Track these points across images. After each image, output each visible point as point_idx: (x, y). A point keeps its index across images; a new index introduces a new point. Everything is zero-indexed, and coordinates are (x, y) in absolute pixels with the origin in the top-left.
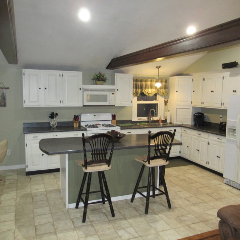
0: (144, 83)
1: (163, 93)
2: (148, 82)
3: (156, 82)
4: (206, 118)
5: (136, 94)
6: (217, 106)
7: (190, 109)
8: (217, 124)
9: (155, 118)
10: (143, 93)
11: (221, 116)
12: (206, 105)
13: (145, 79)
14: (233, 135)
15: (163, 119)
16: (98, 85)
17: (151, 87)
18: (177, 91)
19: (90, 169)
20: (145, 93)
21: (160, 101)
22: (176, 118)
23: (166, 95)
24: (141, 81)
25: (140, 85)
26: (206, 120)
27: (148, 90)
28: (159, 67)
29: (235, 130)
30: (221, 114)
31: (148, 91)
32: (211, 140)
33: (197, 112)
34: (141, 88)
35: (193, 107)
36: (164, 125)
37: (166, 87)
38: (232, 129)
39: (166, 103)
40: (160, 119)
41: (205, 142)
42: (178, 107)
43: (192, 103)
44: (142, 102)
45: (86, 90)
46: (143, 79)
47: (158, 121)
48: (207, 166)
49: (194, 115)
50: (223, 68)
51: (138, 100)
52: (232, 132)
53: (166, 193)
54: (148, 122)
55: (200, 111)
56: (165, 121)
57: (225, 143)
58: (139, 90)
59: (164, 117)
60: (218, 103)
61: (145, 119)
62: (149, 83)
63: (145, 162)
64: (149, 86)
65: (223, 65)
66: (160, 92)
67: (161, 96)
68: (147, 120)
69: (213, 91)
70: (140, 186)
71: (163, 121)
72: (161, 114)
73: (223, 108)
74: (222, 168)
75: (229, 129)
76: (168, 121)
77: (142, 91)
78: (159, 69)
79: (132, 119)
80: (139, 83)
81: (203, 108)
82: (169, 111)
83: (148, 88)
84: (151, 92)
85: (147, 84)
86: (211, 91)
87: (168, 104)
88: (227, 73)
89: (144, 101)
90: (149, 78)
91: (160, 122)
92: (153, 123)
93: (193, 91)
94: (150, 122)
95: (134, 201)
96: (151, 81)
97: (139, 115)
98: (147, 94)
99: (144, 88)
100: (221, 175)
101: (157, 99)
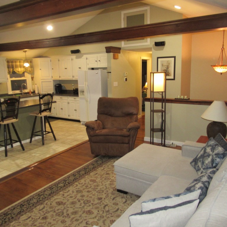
0: (14, 64)
1: (30, 71)
2: (17, 62)
3: (24, 62)
4: (63, 87)
5: (9, 72)
6: (70, 78)
7: (51, 82)
8: (71, 90)
9: (26, 91)
10: (15, 72)
11: (73, 85)
12: (62, 78)
13: (15, 61)
14: (83, 94)
15: (32, 91)
17: (21, 67)
18: (40, 69)
19: (6, 122)
20: (16, 71)
21: (27, 77)
22: (42, 89)
23: (32, 73)
24: (12, 62)
25: (12, 65)
26: (63, 88)
27: (18, 69)
29: (83, 91)
31: (19, 70)
32: (70, 100)
33: (57, 83)
34: (13, 67)
35: (53, 80)
36: (34, 95)
37: (32, 66)
38: (82, 91)
39: (32, 78)
40: (30, 91)
41: (66, 102)
42: (43, 81)
43: (52, 77)
44: (14, 79)
46: (13, 61)
47: (28, 93)
48: (70, 118)
49: (55, 86)
50: (72, 53)
51: (11, 77)
52: (82, 93)
53: (52, 132)
54: (21, 94)
55: (58, 83)
56: (34, 92)
57: (78, 101)
58: (11, 70)
59: (33, 89)
60: (70, 76)
61: (18, 92)
62: (18, 64)
63: (38, 114)
64: (19, 66)
65: (71, 51)
66: (28, 70)
67: (28, 73)
68: (20, 93)
69: (66, 68)
70: (34, 132)
71: (32, 93)
72: (30, 87)
73: (74, 79)
74: (79, 117)
75: (80, 91)
76: (36, 92)
77: (13, 70)
78: (26, 52)
79: (8, 92)
80: (10, 64)
81: (60, 81)
82: (36, 84)
84: (21, 70)
85: (17, 64)
87: (34, 79)
88: (74, 56)
89: (15, 77)
90: (18, 60)
91: (30, 93)
92: (25, 95)
93: (53, 69)
94: (23, 94)
95: (32, 142)
96: (20, 62)
97: (13, 89)
98: (18, 72)
99: (15, 67)
100: (79, 121)
101: (25, 76)
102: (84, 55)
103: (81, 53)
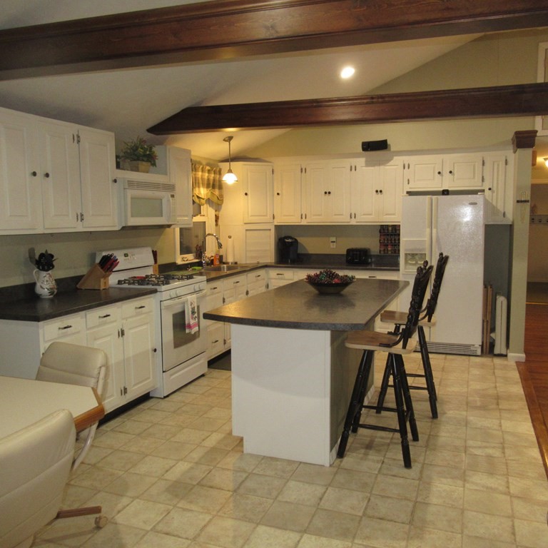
1: (218, 198)
6: (340, 220)
7: (270, 230)
11: (334, 239)
12: (313, 220)
16: (141, 172)
18: (246, 194)
21: (207, 216)
22: (246, 251)
23: (221, 202)
27: (199, 191)
28: (230, 139)
30: (334, 236)
31: (200, 193)
35: (276, 226)
37: (220, 185)
38: (412, 254)
39: (217, 219)
42: (247, 227)
43: (274, 218)
45: (131, 184)
50: (364, 149)
60: (342, 215)
61: (191, 258)
65: (364, 144)
66: (213, 194)
69: (329, 193)
73: (354, 222)
78: (231, 142)
79: (176, 259)
82: (230, 237)
83: (199, 187)
86: (326, 193)
87: (220, 222)
88: (359, 159)
90: (208, 162)
91: (217, 263)
93: (278, 194)
98: (197, 200)
101: (202, 213)
102: (396, 156)
103: (390, 150)
